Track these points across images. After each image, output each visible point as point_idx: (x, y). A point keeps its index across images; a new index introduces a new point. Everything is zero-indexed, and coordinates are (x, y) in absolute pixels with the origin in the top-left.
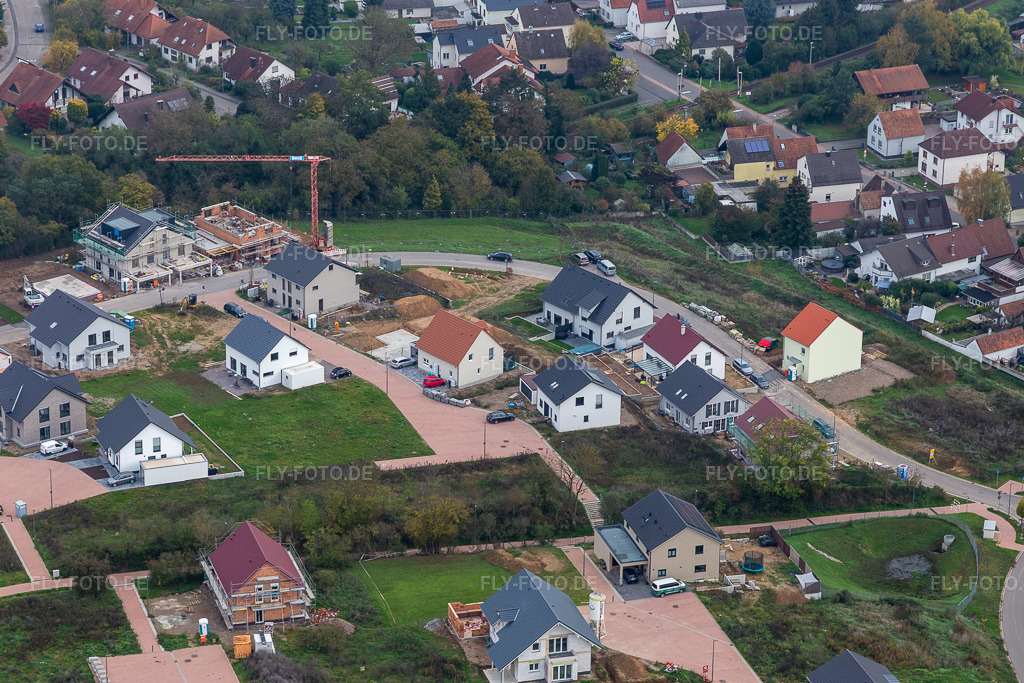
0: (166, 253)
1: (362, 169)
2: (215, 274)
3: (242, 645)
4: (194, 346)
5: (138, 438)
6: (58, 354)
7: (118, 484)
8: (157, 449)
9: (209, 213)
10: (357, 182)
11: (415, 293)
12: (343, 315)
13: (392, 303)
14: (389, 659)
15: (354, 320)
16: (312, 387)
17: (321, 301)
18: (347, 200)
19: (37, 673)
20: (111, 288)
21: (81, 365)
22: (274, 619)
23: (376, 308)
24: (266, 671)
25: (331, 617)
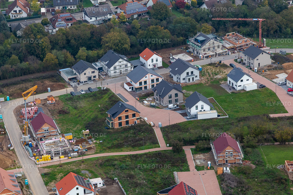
0: (214, 48)
1: (277, 23)
2: (228, 54)
3: (220, 171)
4: (219, 77)
5: (196, 105)
6: (177, 78)
7: (190, 118)
8: (202, 108)
9: (228, 35)
10: (275, 27)
11: (289, 62)
12: (266, 68)
13: (281, 65)
14: (265, 177)
15: (269, 70)
16: (253, 90)
17: (259, 64)
18: (272, 32)
19: (158, 176)
20: (196, 58)
21: (184, 81)
22: (231, 163)
23: (276, 66)
24: (226, 179)
25: (249, 163)
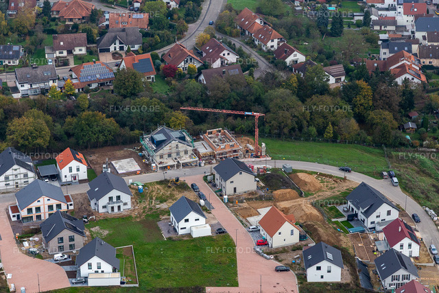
0: (178, 153)
1: (295, 116)
2: (200, 166)
4: (164, 206)
5: (89, 261)
6: (96, 204)
7: (76, 283)
8: (99, 268)
9: (211, 133)
11: (287, 187)
13: (272, 192)
15: (248, 200)
16: (204, 237)
17: (235, 189)
18: (286, 130)
20: (147, 168)
21: (105, 210)
23: (263, 194)
